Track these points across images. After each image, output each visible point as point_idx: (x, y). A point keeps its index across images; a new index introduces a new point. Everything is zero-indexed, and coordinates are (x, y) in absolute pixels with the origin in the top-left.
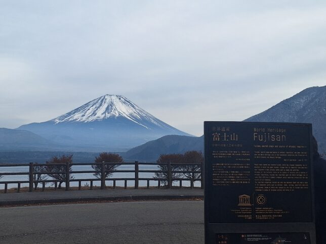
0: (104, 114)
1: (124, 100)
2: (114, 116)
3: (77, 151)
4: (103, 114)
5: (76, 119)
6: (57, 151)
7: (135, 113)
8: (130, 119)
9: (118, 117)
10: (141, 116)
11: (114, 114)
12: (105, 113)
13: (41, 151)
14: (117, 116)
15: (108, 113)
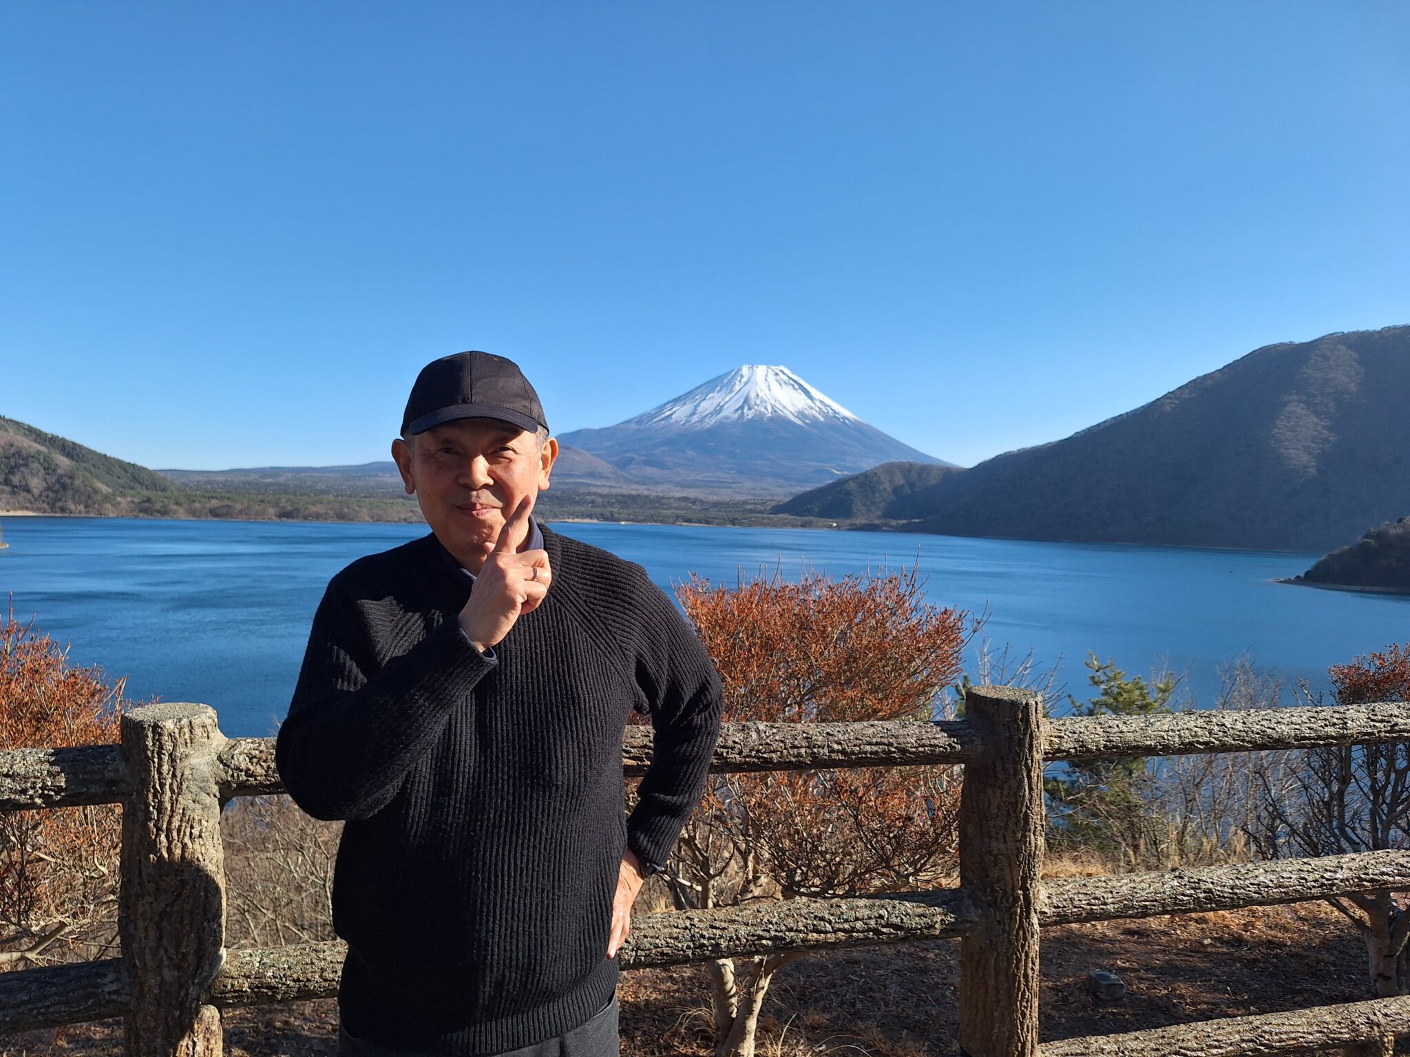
0: (740, 412)
1: (785, 378)
2: (762, 414)
3: (678, 495)
4: (737, 410)
5: (676, 422)
6: (634, 493)
7: (811, 408)
8: (799, 422)
9: (771, 419)
10: (826, 416)
11: (763, 410)
12: (742, 408)
13: (600, 491)
14: (770, 415)
15: (750, 409)
